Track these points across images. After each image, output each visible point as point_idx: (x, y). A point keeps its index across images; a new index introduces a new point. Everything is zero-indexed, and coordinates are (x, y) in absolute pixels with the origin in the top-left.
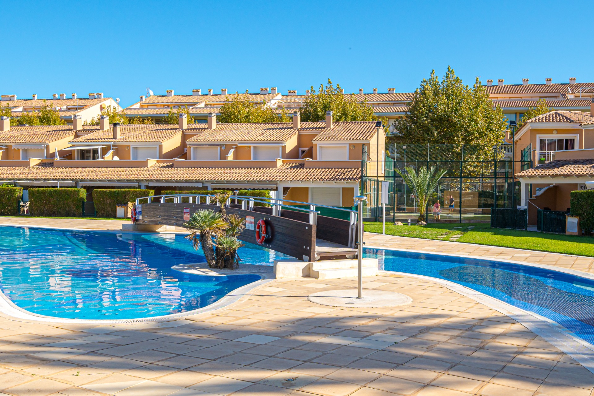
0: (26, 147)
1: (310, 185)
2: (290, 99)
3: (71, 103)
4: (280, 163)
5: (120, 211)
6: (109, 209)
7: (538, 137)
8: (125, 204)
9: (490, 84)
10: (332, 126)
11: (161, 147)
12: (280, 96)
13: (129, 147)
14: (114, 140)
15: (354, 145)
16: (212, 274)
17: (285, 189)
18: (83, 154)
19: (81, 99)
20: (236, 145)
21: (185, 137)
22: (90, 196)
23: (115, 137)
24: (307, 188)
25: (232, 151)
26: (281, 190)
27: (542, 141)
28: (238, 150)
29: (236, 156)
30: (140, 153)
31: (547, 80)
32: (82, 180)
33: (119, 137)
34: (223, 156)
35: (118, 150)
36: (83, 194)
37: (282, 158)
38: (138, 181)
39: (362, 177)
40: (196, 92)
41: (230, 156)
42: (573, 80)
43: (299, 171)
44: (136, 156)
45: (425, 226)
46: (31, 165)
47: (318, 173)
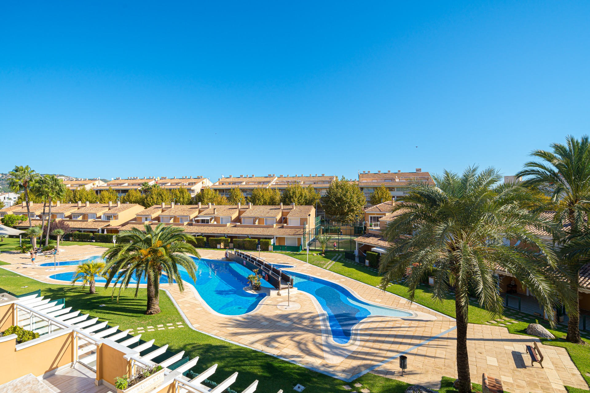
0: (182, 217)
1: (286, 237)
2: (281, 179)
3: (191, 181)
4: (275, 225)
5: (218, 246)
6: (214, 245)
7: (370, 216)
8: (220, 244)
9: (364, 173)
10: (294, 208)
11: (231, 218)
12: (276, 178)
13: (219, 217)
14: (214, 215)
15: (302, 219)
16: (255, 293)
17: (276, 238)
18: (203, 221)
19: (194, 179)
20: (259, 218)
21: (240, 213)
22: (207, 240)
23: (214, 213)
24: (284, 238)
25: (258, 220)
26: (275, 238)
27: (371, 217)
28: (259, 219)
29: (259, 223)
30: (224, 221)
31: (388, 171)
32: (204, 233)
33: (216, 213)
34: (254, 223)
35: (216, 219)
36: (205, 239)
37: (276, 223)
38: (224, 234)
39: (304, 234)
40: (242, 176)
41: (257, 223)
42: (399, 171)
43: (281, 229)
44: (222, 223)
45: (324, 257)
46: (185, 225)
47: (288, 230)
